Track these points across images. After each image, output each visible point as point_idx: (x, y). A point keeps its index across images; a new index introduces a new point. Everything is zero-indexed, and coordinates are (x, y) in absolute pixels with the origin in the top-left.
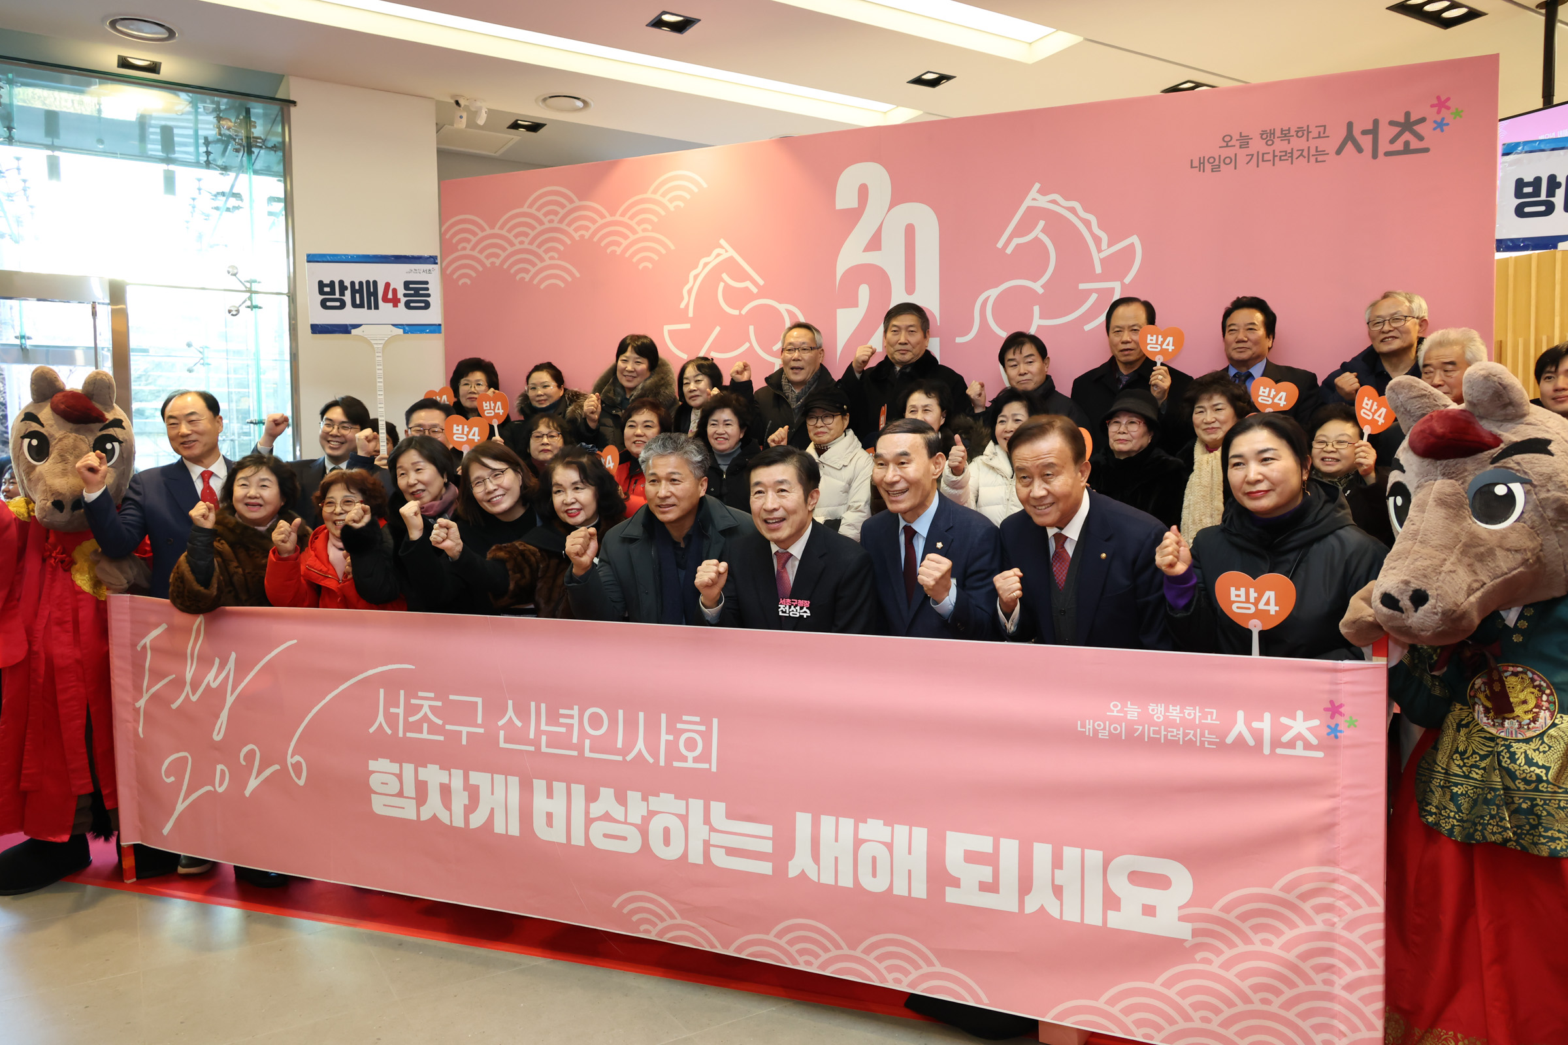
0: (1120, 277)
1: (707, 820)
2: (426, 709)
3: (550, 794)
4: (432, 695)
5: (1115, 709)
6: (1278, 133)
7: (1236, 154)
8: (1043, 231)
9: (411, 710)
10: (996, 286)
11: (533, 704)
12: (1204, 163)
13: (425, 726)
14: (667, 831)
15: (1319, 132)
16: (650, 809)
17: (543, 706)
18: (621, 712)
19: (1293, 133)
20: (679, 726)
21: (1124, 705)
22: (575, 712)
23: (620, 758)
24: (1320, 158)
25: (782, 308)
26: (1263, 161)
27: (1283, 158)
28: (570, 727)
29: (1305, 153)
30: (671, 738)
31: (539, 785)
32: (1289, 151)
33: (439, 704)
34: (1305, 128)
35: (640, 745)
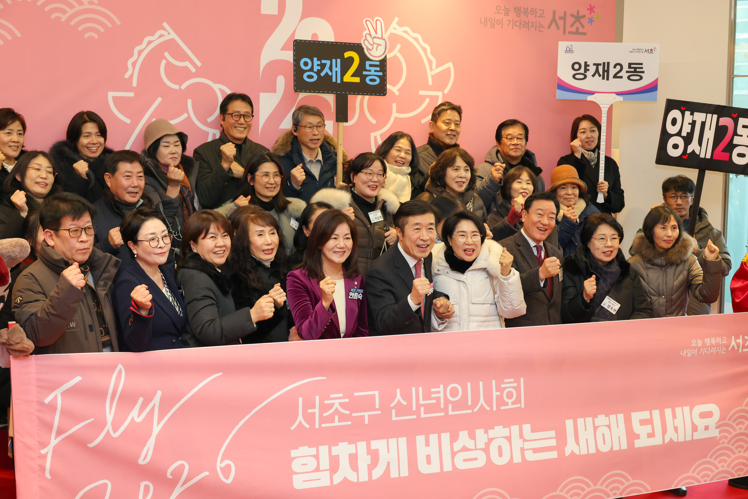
1: (521, 436)
2: (337, 406)
3: (427, 444)
4: (341, 395)
5: (694, 343)
6: (522, 11)
7: (502, 19)
8: (399, 51)
9: (324, 408)
11: (414, 389)
12: (487, 21)
13: (336, 417)
14: (500, 448)
15: (541, 13)
16: (489, 438)
17: (420, 389)
18: (469, 384)
19: (529, 11)
20: (503, 386)
21: (697, 341)
22: (441, 389)
23: (470, 411)
24: (542, 29)
25: (217, 87)
26: (515, 26)
27: (524, 26)
28: (438, 399)
29: (534, 25)
30: (499, 393)
31: (420, 439)
32: (527, 22)
33: (347, 400)
34: (535, 10)
35: (482, 401)
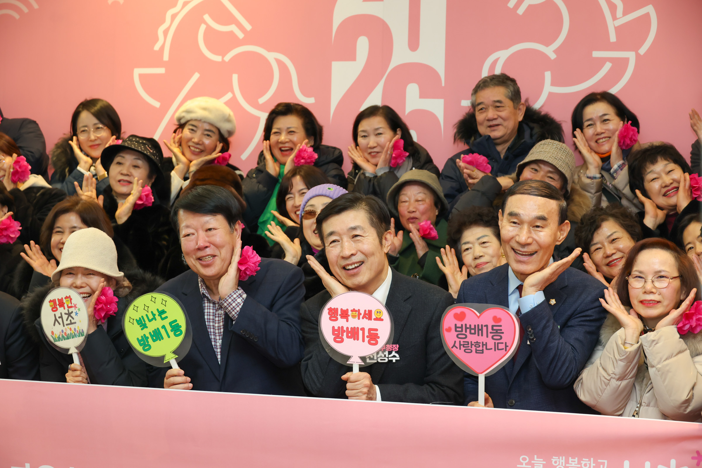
0: (635, 48)
5: (524, 462)
10: (507, 47)
21: (531, 459)
25: (271, 56)
